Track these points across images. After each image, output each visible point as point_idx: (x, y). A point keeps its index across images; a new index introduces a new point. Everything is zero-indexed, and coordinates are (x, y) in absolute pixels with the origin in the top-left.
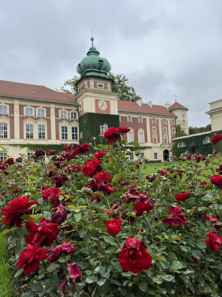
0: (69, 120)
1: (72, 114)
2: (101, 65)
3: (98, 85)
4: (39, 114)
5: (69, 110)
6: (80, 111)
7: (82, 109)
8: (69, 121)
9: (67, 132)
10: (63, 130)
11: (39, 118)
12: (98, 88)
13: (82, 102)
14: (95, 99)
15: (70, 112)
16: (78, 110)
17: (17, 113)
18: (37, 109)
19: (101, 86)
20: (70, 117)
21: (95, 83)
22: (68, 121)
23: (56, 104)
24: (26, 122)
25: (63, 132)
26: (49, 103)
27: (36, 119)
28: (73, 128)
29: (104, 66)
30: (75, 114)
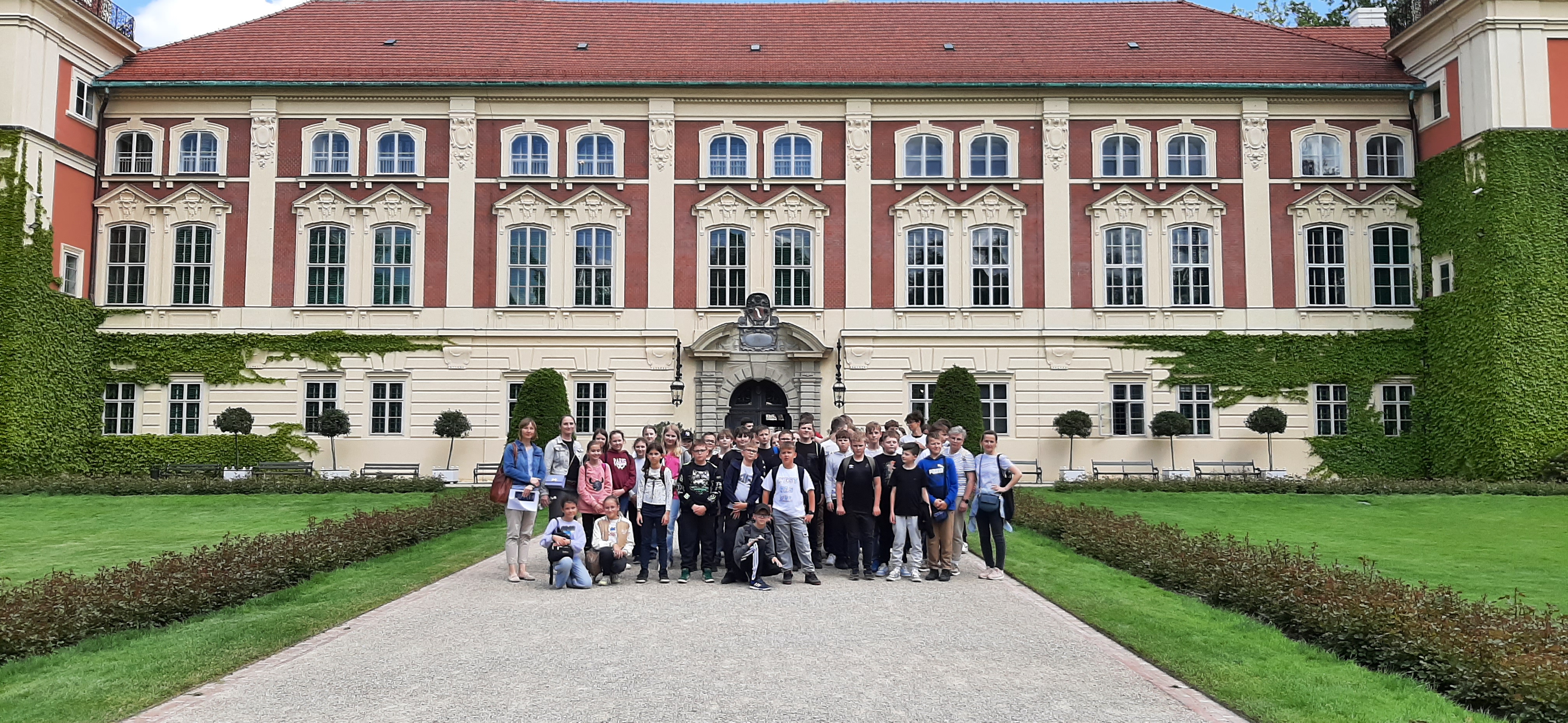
0: (1356, 186)
1: (1374, 145)
4: (1175, 164)
5: (1354, 126)
6: (1430, 128)
7: (1445, 114)
8: (1357, 195)
9: (1340, 260)
10: (1319, 250)
11: (1174, 188)
13: (1452, 68)
14: (1551, 40)
15: (1364, 137)
16: (1411, 123)
17: (1057, 167)
18: (1163, 136)
20: (1363, 170)
22: (1348, 193)
23: (1273, 95)
24: (1107, 215)
25: (1319, 260)
26: (1236, 95)
27: (1157, 195)
28: (1379, 236)
30: (1394, 145)
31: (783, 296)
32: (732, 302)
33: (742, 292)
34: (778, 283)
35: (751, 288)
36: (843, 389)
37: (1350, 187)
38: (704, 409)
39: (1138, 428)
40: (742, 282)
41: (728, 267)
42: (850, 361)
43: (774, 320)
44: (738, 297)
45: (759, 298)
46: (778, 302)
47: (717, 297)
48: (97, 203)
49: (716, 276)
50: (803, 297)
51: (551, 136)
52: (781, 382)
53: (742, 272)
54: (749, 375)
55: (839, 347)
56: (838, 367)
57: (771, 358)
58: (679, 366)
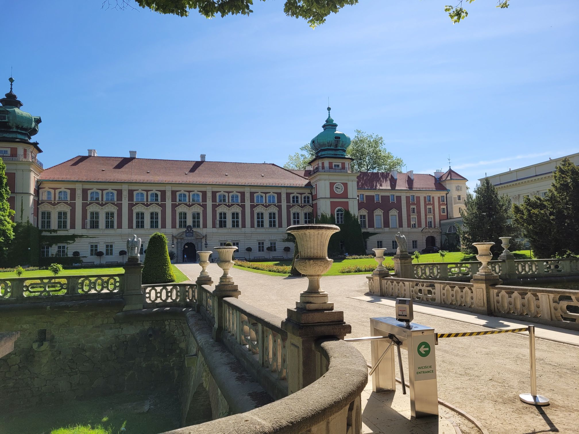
0: (302, 205)
1: (305, 198)
2: (337, 142)
3: (333, 166)
4: (270, 201)
5: (301, 194)
6: (314, 195)
7: (316, 193)
8: (302, 207)
9: (299, 219)
11: (269, 205)
12: (334, 169)
13: (316, 185)
14: (330, 183)
15: (303, 196)
16: (311, 194)
17: (248, 201)
18: (267, 195)
19: (338, 166)
20: (303, 202)
21: (330, 164)
22: (300, 207)
23: (287, 188)
24: (257, 210)
25: (295, 219)
26: (280, 188)
27: (266, 207)
28: (306, 214)
29: (341, 142)
30: (308, 198)
31: (194, 226)
32: (184, 227)
33: (186, 225)
34: (193, 223)
35: (188, 224)
36: (207, 244)
37: (300, 205)
38: (178, 249)
39: (263, 250)
40: (186, 223)
41: (183, 220)
42: (208, 239)
43: (193, 231)
44: (185, 226)
45: (190, 226)
46: (193, 227)
47: (180, 226)
48: (38, 207)
49: (180, 222)
50: (198, 226)
51: (145, 193)
52: (194, 243)
53: (186, 221)
54: (187, 242)
55: (206, 236)
56: (206, 240)
57: (192, 238)
58: (173, 240)
